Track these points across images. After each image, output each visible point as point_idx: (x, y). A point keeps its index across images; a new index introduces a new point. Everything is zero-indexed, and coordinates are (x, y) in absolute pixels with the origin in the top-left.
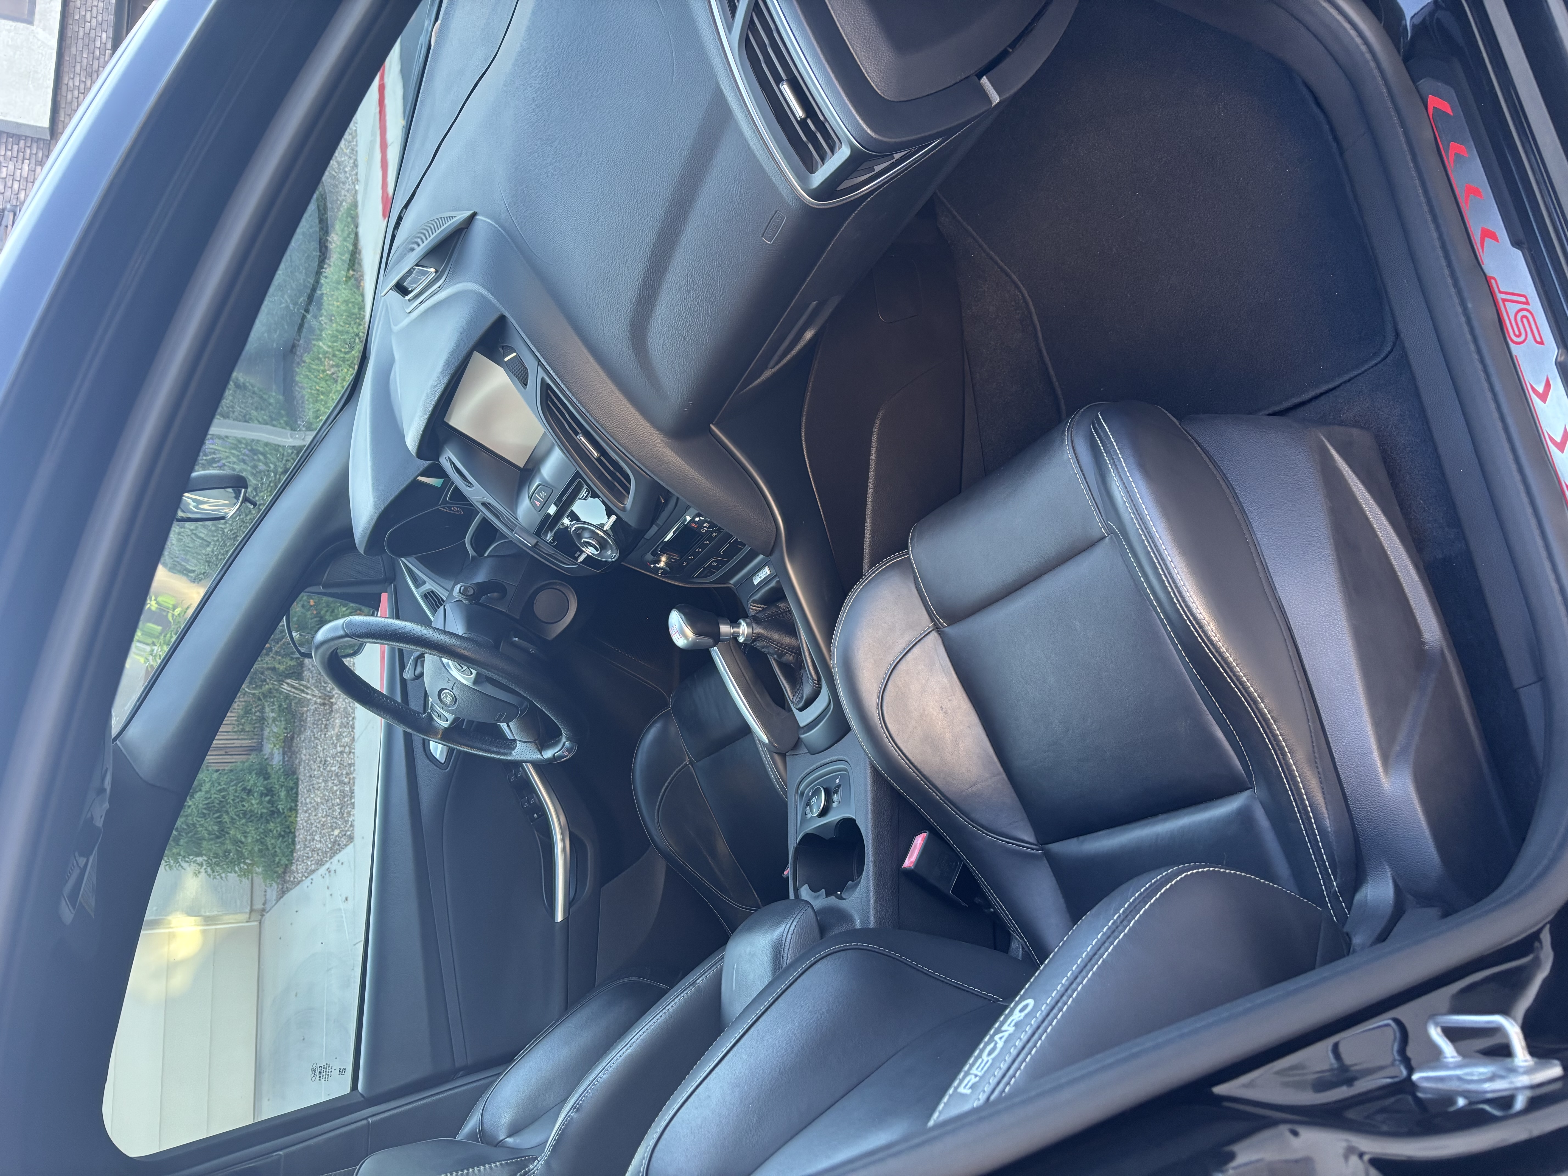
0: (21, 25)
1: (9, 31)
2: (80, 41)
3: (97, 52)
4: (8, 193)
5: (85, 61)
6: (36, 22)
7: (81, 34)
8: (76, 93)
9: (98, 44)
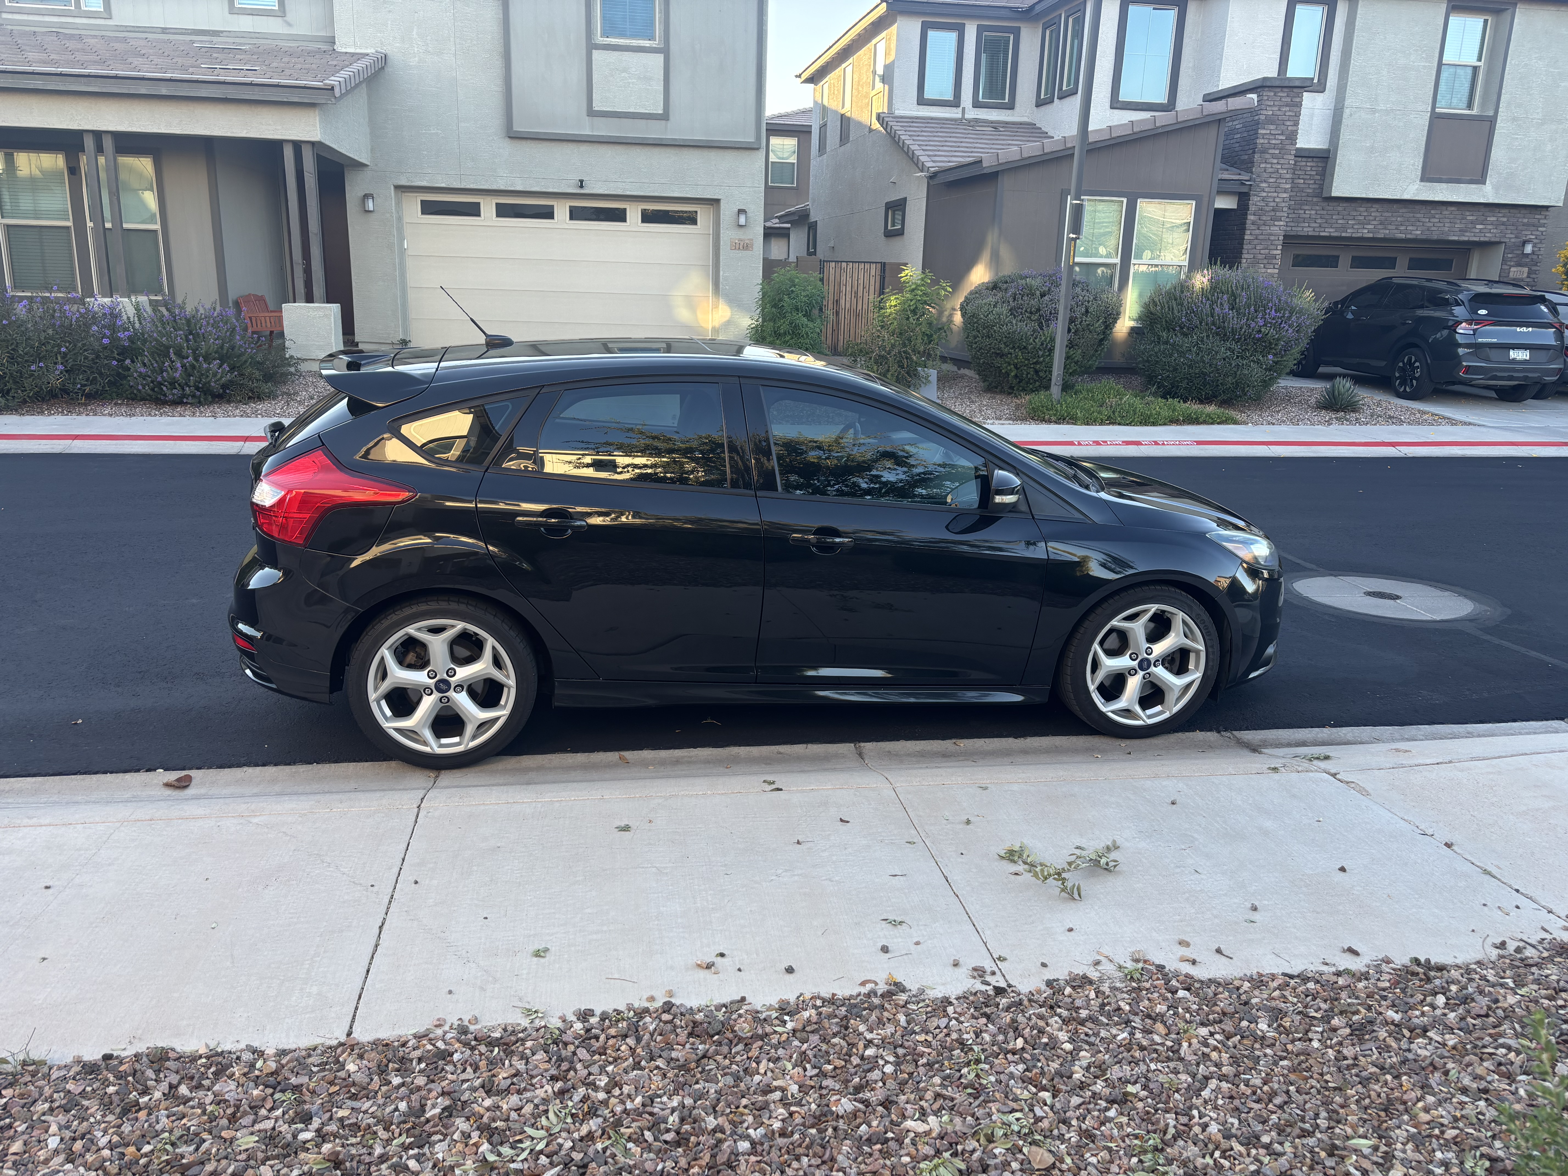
0: (1419, 173)
1: (1413, 165)
2: (1412, 215)
3: (1402, 228)
4: (1265, 175)
5: (1393, 219)
6: (1423, 184)
7: (1418, 215)
8: (1364, 214)
9: (1410, 228)
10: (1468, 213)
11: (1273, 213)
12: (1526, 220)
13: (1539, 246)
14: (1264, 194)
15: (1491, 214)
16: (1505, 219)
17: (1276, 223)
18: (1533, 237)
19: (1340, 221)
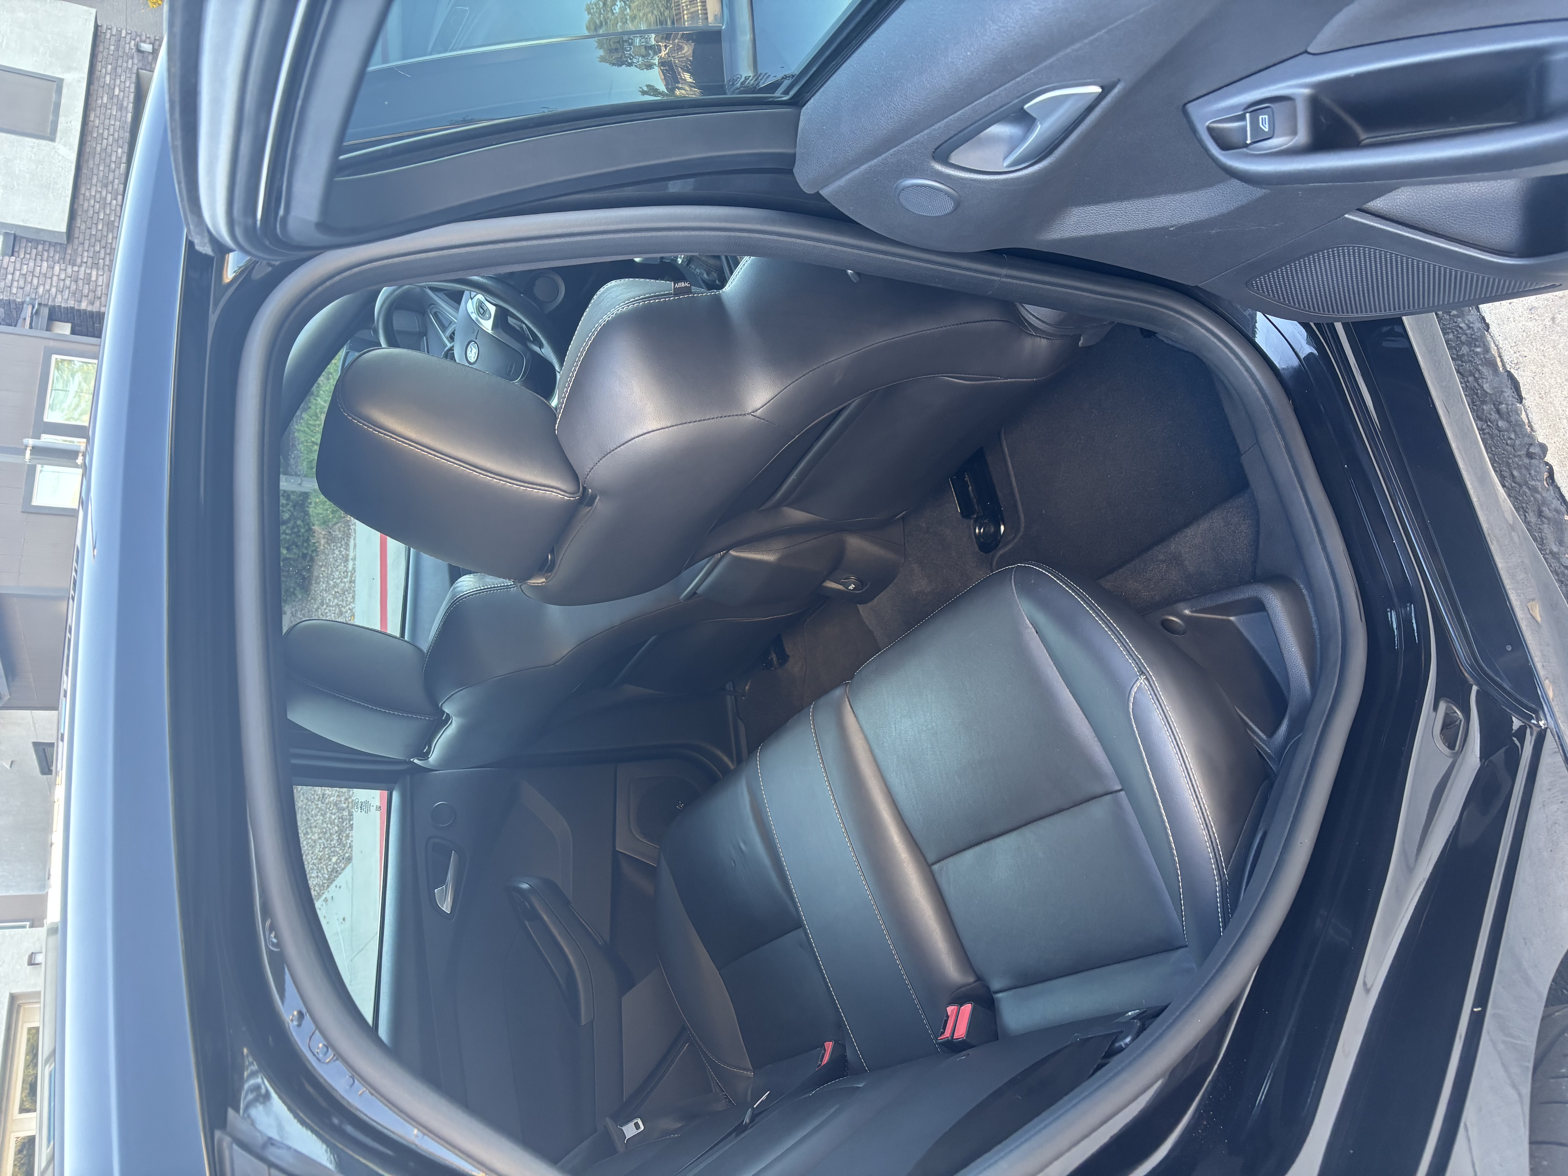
0: (44, 142)
1: (33, 147)
2: (97, 156)
3: (113, 166)
4: (28, 288)
5: (101, 174)
6: (58, 139)
7: (98, 149)
8: (92, 202)
9: (114, 159)
10: (100, 102)
11: (80, 283)
12: (112, 48)
13: (144, 38)
14: (54, 290)
15: (103, 80)
16: (109, 67)
17: (94, 278)
18: (133, 42)
19: (100, 227)
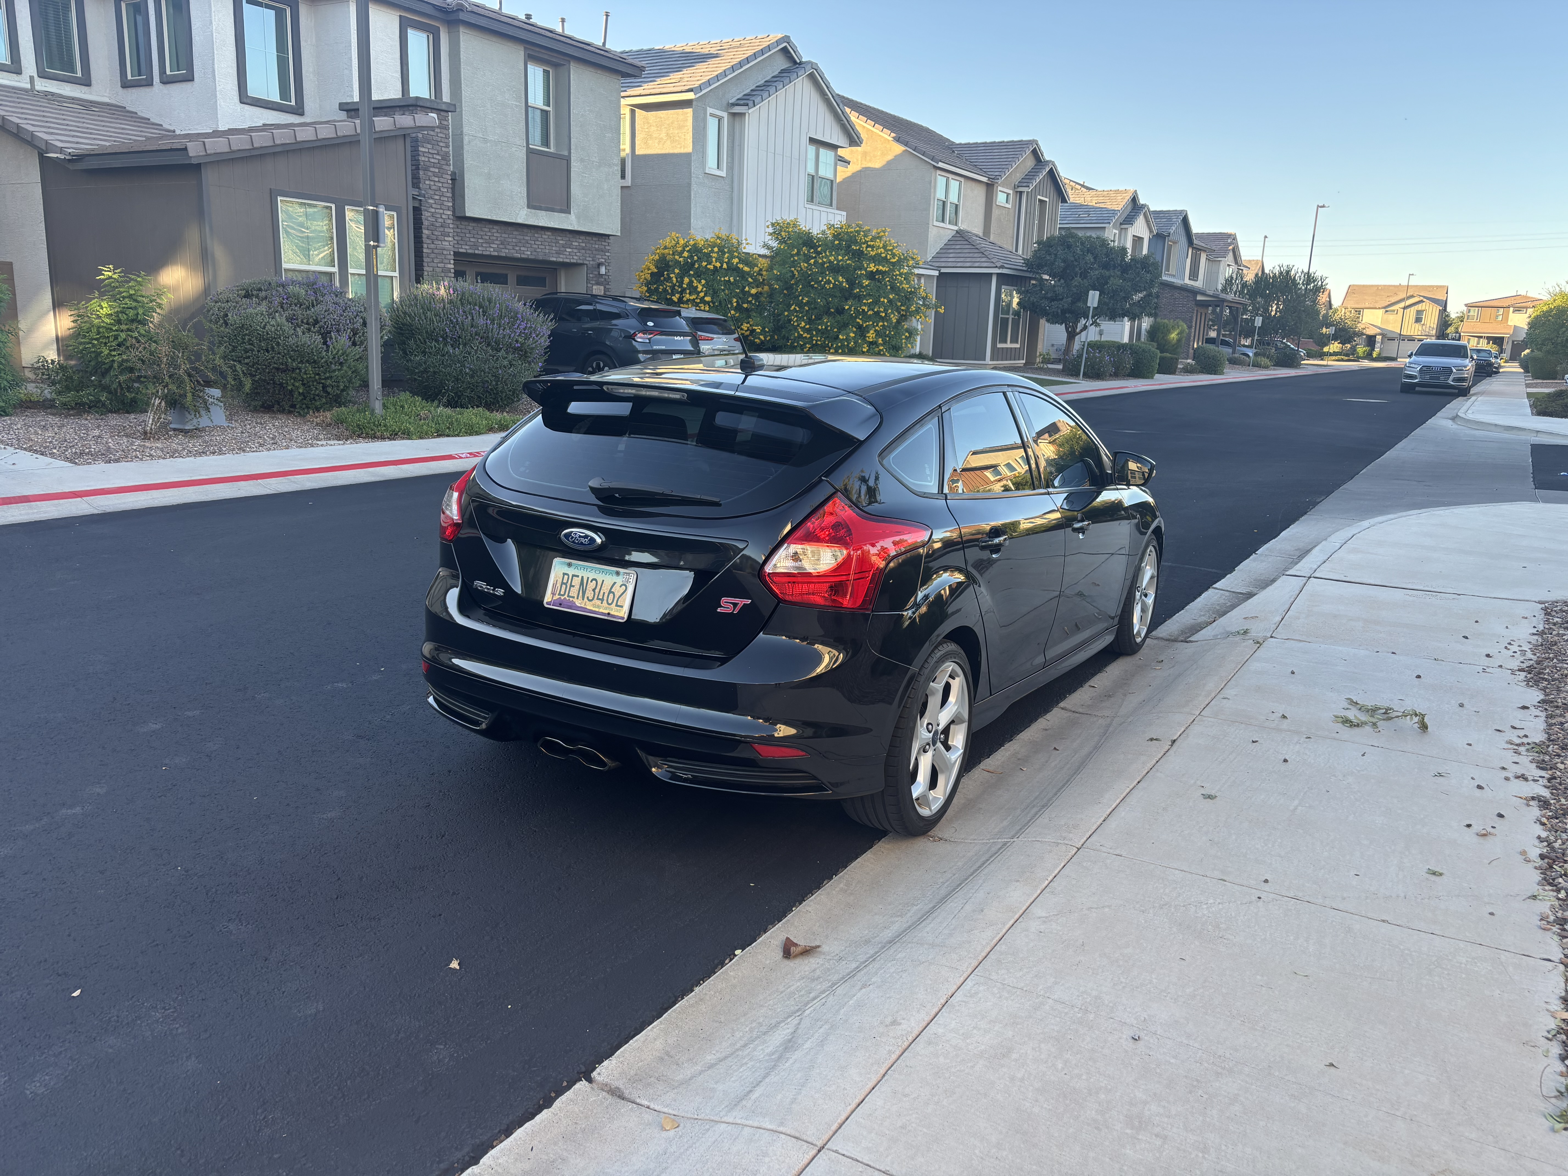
0: (525, 201)
1: (521, 193)
2: (522, 237)
3: (517, 248)
4: (430, 192)
5: (510, 240)
6: (529, 210)
7: (527, 238)
8: (489, 234)
9: (522, 249)
10: (559, 238)
11: (442, 229)
12: (597, 246)
13: (608, 268)
14: (433, 210)
15: (574, 240)
16: (584, 245)
17: (446, 238)
18: (603, 260)
19: (472, 240)
